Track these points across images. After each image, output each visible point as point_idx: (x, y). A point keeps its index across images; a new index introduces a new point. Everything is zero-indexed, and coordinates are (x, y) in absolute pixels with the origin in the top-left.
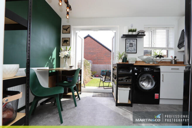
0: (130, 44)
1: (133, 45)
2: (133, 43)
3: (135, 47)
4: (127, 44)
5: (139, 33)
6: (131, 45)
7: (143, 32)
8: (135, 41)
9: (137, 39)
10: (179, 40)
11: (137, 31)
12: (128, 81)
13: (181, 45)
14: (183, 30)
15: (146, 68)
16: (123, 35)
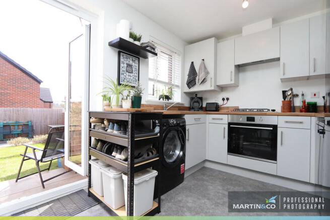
0: (129, 65)
1: (134, 69)
2: (133, 64)
3: (135, 75)
4: (122, 65)
5: (148, 46)
6: (129, 69)
7: (153, 47)
8: (137, 62)
9: (139, 58)
10: (189, 76)
11: (141, 42)
12: (150, 154)
13: (191, 82)
14: (192, 63)
15: (171, 121)
16: (121, 39)
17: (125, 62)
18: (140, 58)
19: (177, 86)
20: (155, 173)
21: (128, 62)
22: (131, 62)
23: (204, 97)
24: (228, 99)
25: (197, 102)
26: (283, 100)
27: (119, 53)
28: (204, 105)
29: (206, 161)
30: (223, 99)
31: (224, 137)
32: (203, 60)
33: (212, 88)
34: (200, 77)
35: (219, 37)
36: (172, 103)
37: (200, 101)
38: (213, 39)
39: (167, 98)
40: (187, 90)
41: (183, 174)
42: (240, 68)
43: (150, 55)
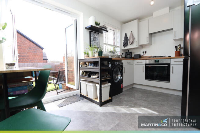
0: (94, 37)
1: (97, 39)
2: (96, 37)
3: (98, 42)
4: (91, 38)
5: (103, 28)
6: (95, 39)
7: (106, 28)
8: (98, 35)
10: (124, 41)
11: (100, 25)
12: (107, 76)
13: (125, 44)
14: (126, 34)
17: (93, 36)
18: (100, 33)
19: (118, 47)
20: (110, 84)
21: (94, 36)
23: (132, 52)
24: (146, 52)
25: (129, 54)
26: (176, 51)
27: (90, 32)
28: (133, 56)
30: (143, 52)
31: (143, 71)
32: (132, 32)
33: (137, 47)
34: (130, 41)
35: (139, 19)
36: (115, 55)
37: (130, 54)
38: (137, 20)
39: (113, 53)
40: (123, 48)
42: (151, 34)
43: (104, 32)
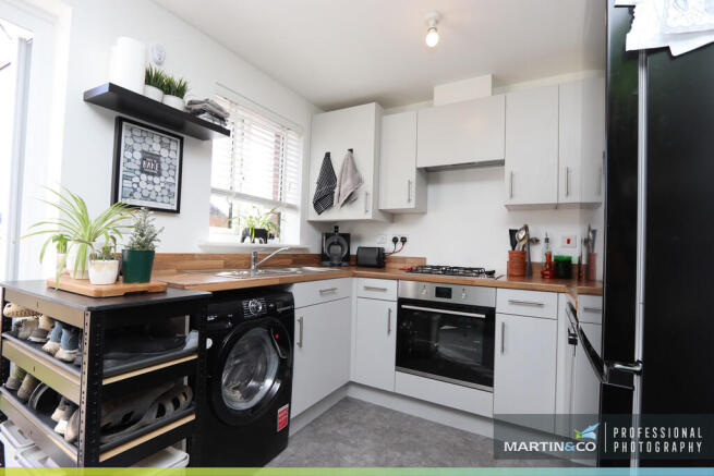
0: (147, 156)
1: (164, 167)
2: (164, 153)
3: (170, 180)
4: (125, 154)
5: (203, 112)
6: (149, 165)
7: (221, 113)
8: (174, 147)
9: (182, 139)
10: (320, 184)
11: (188, 97)
12: (170, 407)
13: (323, 200)
14: (328, 155)
15: (251, 304)
16: (112, 87)
17: (138, 147)
18: (185, 136)
19: (291, 207)
20: (180, 461)
21: (146, 148)
22: (156, 148)
23: (352, 235)
24: (404, 240)
25: (339, 244)
26: (511, 249)
27: (119, 123)
28: (354, 252)
29: (351, 383)
30: (395, 240)
31: (389, 331)
32: (351, 150)
33: (369, 216)
34: (343, 188)
35: (386, 103)
36: (275, 249)
37: (343, 241)
38: (372, 106)
40: (314, 216)
41: (286, 429)
42: (429, 175)
43: (216, 135)
